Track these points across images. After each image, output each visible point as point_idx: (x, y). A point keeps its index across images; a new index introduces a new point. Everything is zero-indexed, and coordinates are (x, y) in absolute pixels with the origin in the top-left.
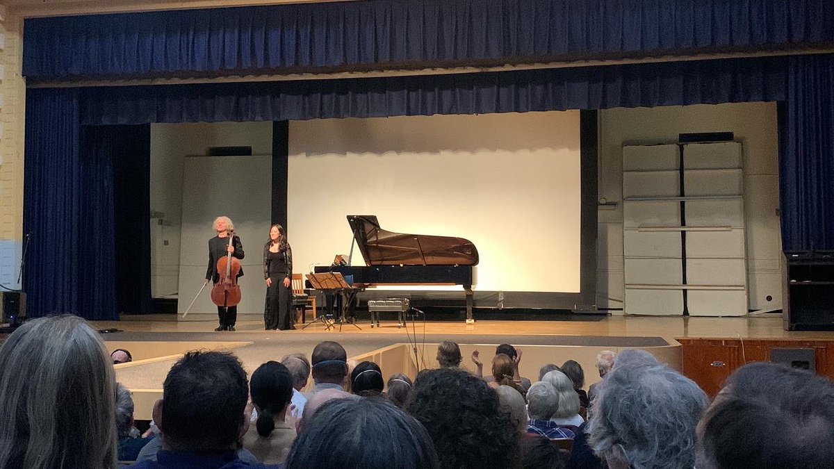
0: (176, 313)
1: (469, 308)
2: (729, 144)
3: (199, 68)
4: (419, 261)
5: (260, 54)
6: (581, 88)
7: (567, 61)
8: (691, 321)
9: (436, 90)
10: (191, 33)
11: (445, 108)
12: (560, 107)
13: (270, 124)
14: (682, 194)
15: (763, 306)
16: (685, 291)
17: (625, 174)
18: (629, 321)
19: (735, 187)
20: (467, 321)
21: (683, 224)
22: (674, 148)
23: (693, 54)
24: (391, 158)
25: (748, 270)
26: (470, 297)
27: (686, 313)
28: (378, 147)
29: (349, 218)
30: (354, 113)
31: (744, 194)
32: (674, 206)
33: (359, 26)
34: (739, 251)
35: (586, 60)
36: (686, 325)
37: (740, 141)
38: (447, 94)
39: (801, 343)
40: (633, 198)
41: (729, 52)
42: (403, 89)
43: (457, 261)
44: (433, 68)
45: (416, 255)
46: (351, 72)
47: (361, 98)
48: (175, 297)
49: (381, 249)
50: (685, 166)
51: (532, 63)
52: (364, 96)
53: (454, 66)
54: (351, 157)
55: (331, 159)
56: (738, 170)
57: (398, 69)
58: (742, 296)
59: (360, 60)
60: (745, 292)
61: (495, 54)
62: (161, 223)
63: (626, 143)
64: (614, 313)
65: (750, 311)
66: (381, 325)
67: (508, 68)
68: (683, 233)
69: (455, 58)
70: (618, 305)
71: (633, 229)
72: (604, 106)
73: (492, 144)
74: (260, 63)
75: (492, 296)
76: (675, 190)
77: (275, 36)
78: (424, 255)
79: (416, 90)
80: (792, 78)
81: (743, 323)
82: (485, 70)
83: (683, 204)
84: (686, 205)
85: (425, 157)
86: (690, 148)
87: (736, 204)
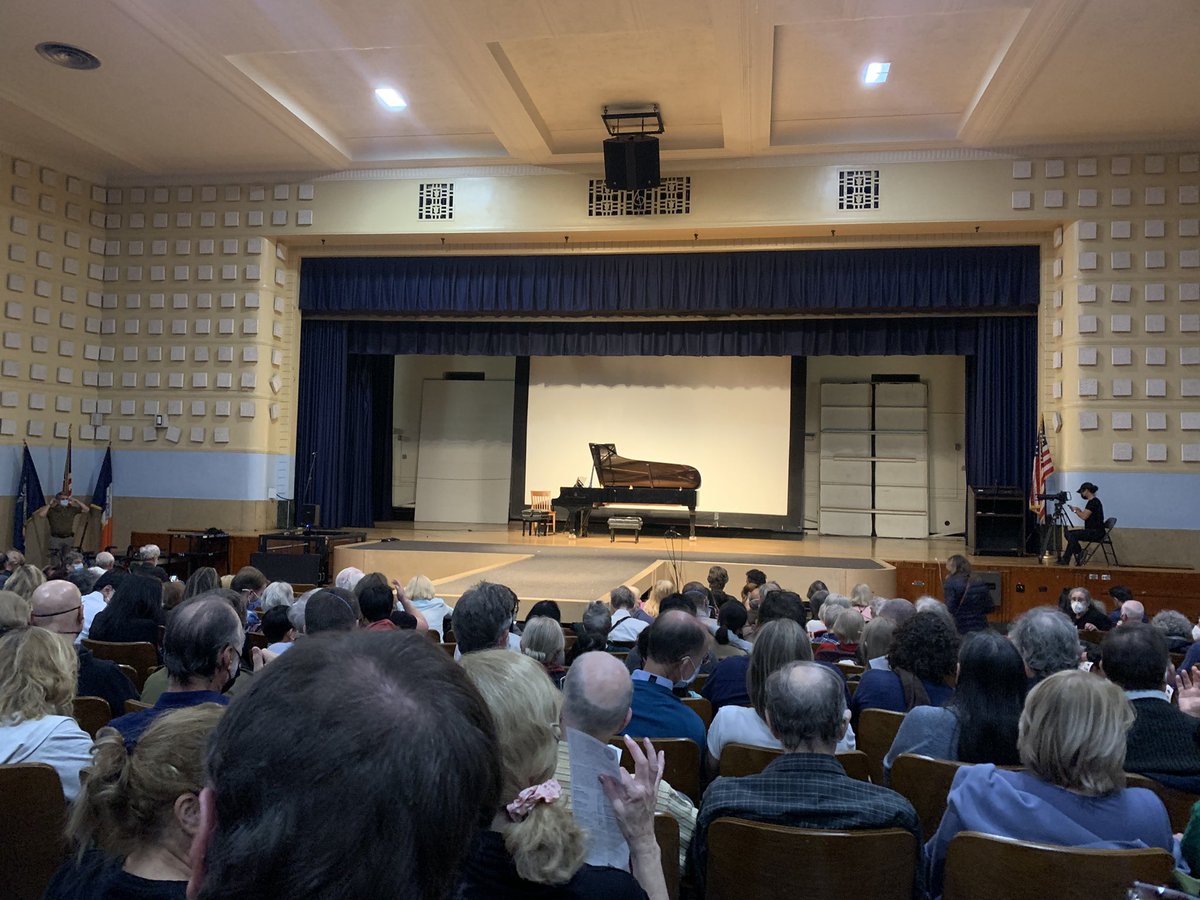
0: (412, 519)
1: (692, 526)
2: (916, 385)
3: (460, 308)
4: (647, 483)
5: (515, 300)
6: (796, 337)
7: (786, 314)
8: (878, 541)
9: (668, 333)
10: (454, 277)
11: (675, 349)
12: (776, 352)
13: (513, 359)
14: (873, 428)
15: (942, 530)
16: (873, 515)
17: (823, 409)
18: (823, 541)
19: (921, 424)
20: (691, 538)
21: (873, 455)
22: (867, 387)
23: (896, 312)
24: (621, 390)
25: (929, 498)
26: (693, 517)
27: (874, 534)
28: (610, 381)
29: (591, 445)
30: (595, 352)
31: (927, 430)
32: (866, 439)
33: (604, 277)
34: (922, 480)
35: (804, 314)
36: (873, 546)
37: (926, 383)
38: (677, 338)
39: (989, 568)
40: (830, 430)
41: (929, 312)
42: (638, 332)
43: (681, 485)
44: (667, 316)
45: (646, 478)
46: (595, 316)
47: (600, 339)
48: (412, 506)
49: (613, 472)
50: (877, 404)
51: (755, 315)
52: (602, 337)
53: (686, 315)
54: (585, 389)
55: (567, 390)
56: (922, 409)
57: (636, 315)
58: (923, 521)
59: (604, 306)
60: (926, 517)
61: (724, 306)
62: (400, 438)
63: (823, 381)
64: (809, 532)
65: (930, 534)
66: (616, 539)
67: (734, 318)
68: (873, 463)
69: (688, 308)
70: (814, 525)
71: (828, 458)
72: (816, 353)
73: (712, 382)
74: (515, 308)
75: (709, 516)
76: (867, 424)
77: (528, 283)
78: (653, 478)
79: (650, 333)
80: (981, 332)
81: (924, 545)
82: (713, 319)
83: (873, 437)
84: (876, 437)
85: (651, 391)
86: (881, 387)
87: (921, 438)
